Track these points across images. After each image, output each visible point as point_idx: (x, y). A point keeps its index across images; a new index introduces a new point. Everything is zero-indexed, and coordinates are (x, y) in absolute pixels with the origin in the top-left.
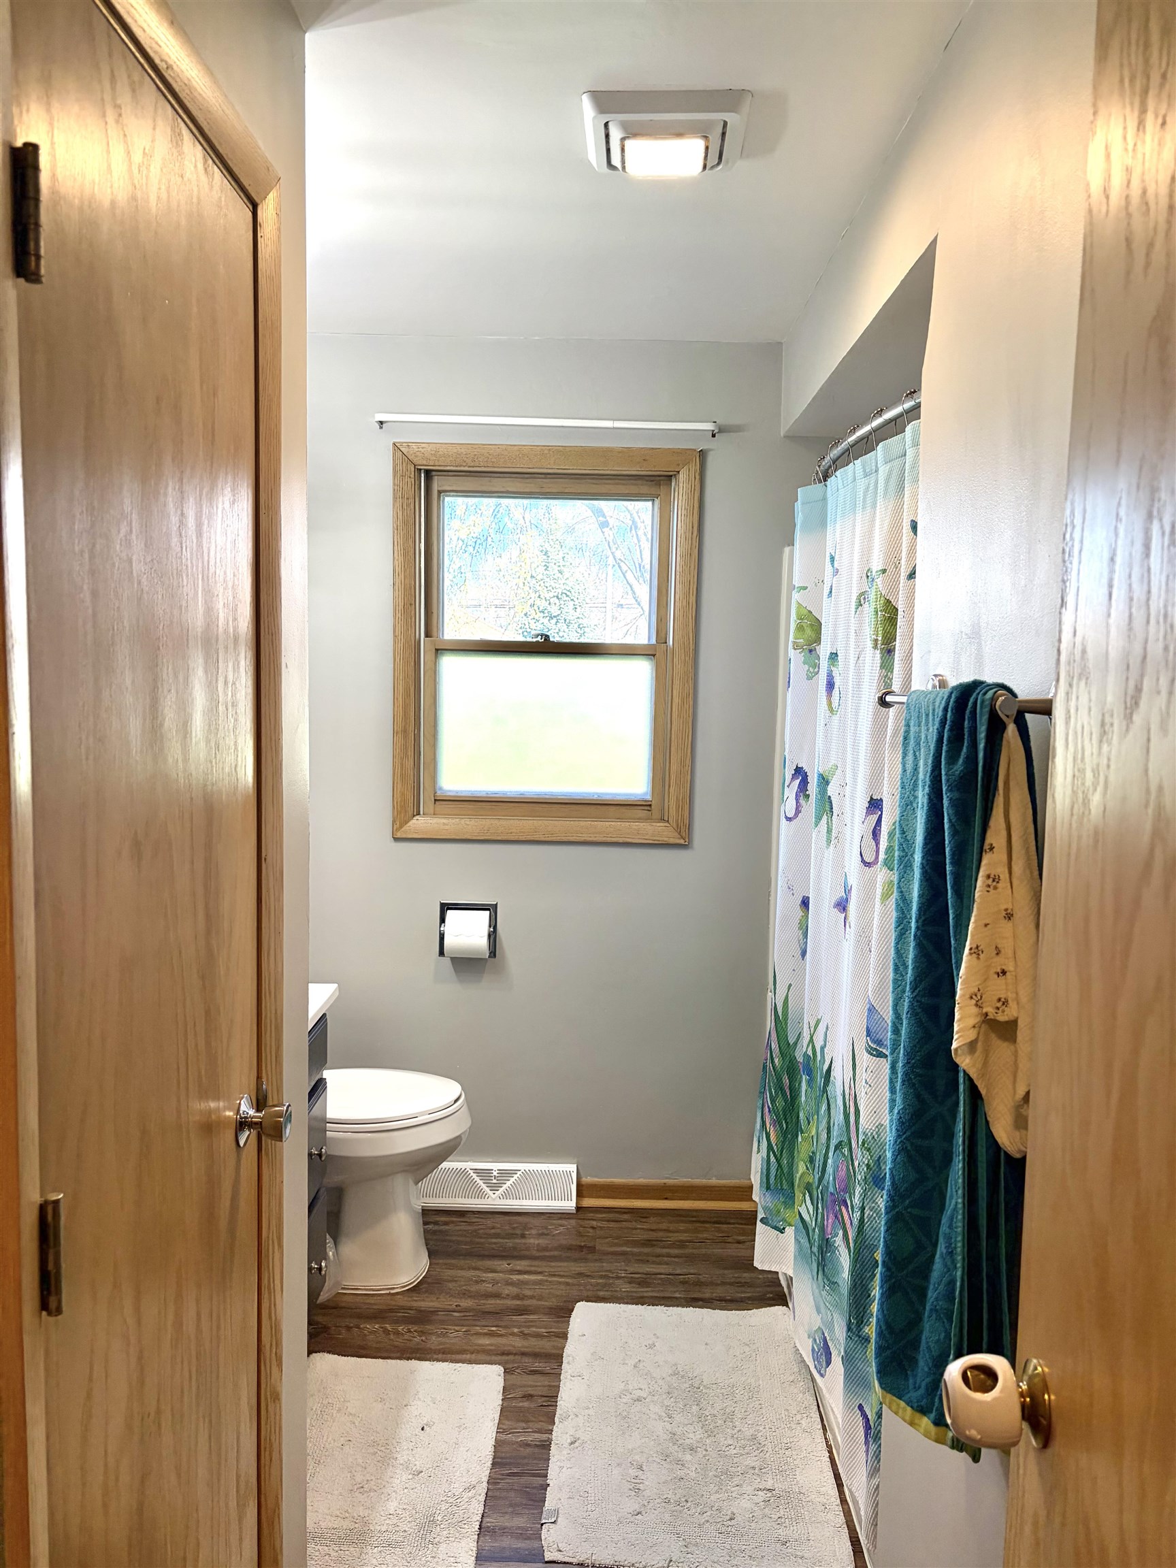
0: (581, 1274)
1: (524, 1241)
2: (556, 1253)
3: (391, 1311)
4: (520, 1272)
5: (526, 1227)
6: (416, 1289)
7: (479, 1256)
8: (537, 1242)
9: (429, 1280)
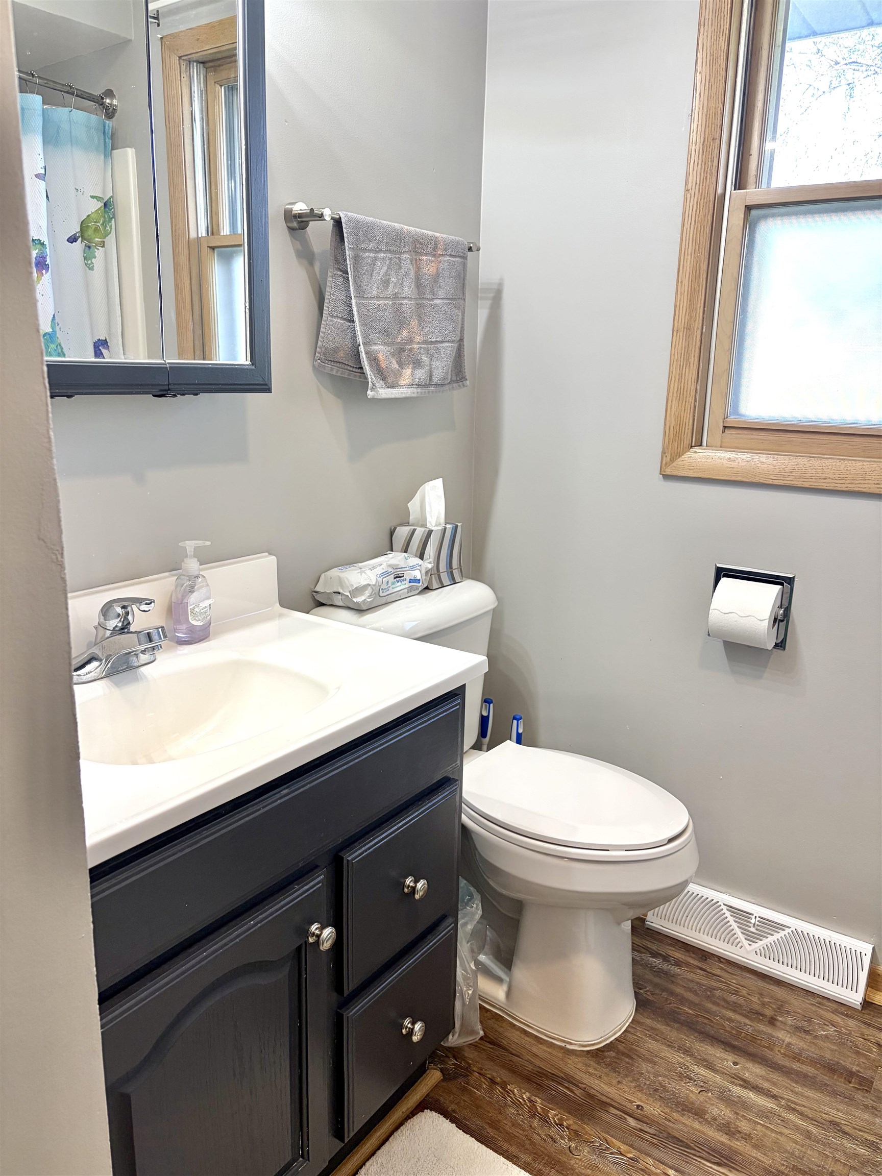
0: (834, 1125)
1: (769, 1030)
2: (810, 1070)
3: (554, 1078)
4: (746, 1084)
5: (781, 1008)
6: (597, 1055)
7: (701, 1033)
8: (788, 1040)
9: (621, 1047)
